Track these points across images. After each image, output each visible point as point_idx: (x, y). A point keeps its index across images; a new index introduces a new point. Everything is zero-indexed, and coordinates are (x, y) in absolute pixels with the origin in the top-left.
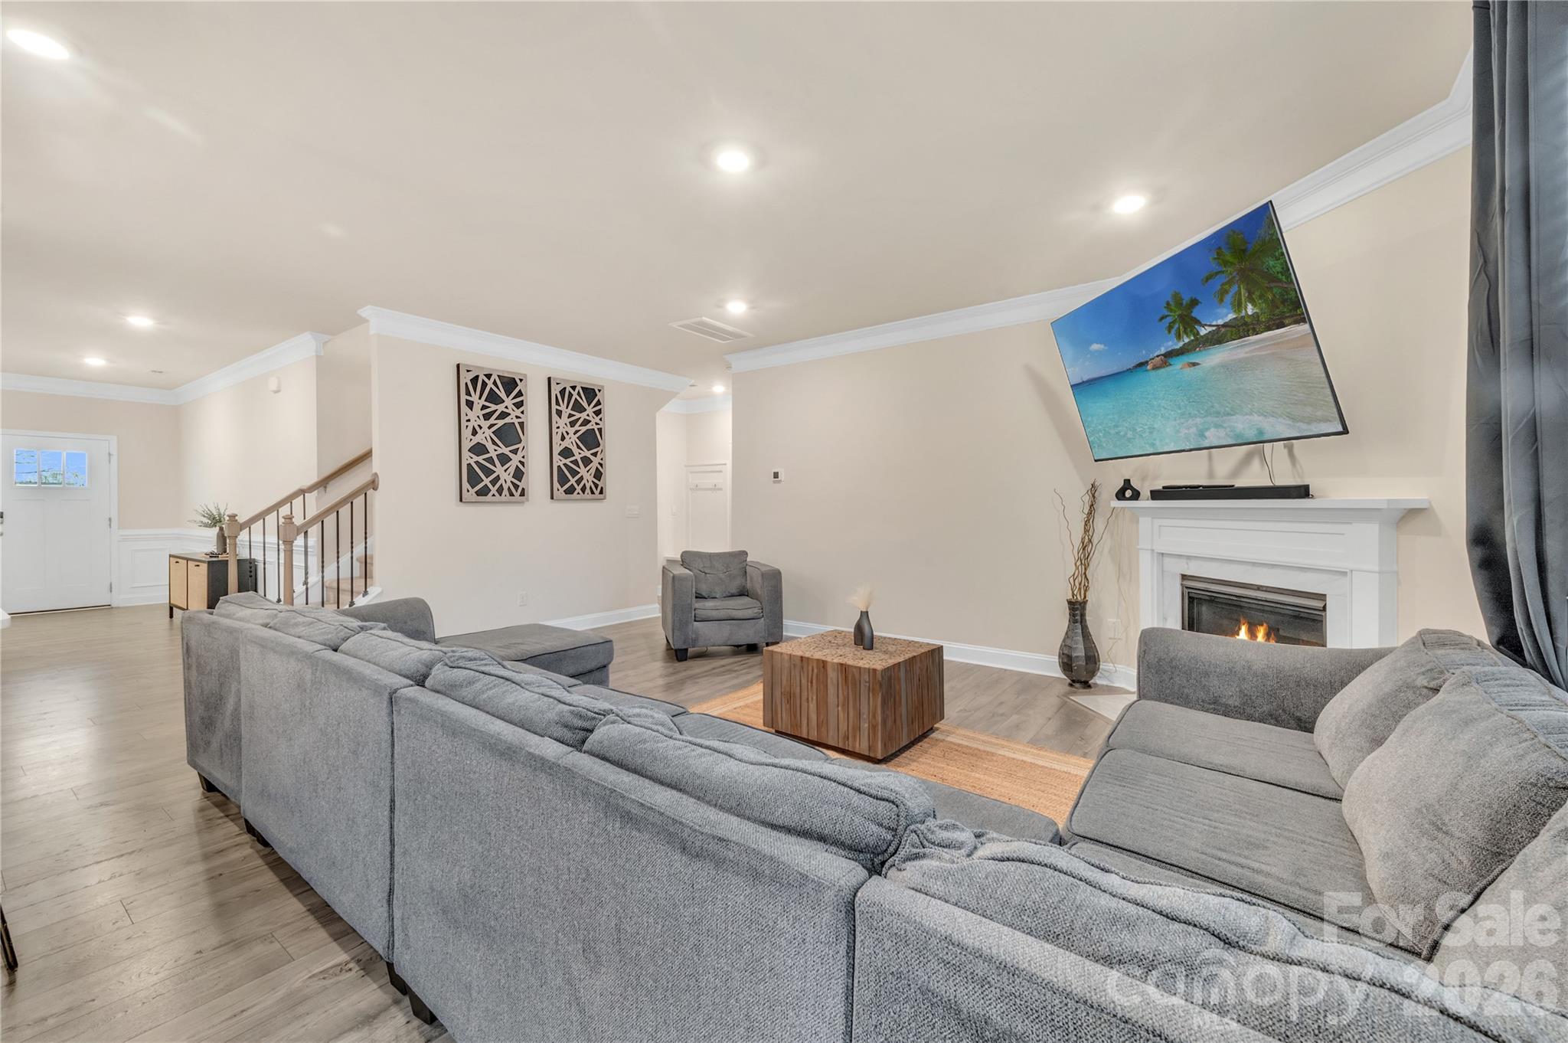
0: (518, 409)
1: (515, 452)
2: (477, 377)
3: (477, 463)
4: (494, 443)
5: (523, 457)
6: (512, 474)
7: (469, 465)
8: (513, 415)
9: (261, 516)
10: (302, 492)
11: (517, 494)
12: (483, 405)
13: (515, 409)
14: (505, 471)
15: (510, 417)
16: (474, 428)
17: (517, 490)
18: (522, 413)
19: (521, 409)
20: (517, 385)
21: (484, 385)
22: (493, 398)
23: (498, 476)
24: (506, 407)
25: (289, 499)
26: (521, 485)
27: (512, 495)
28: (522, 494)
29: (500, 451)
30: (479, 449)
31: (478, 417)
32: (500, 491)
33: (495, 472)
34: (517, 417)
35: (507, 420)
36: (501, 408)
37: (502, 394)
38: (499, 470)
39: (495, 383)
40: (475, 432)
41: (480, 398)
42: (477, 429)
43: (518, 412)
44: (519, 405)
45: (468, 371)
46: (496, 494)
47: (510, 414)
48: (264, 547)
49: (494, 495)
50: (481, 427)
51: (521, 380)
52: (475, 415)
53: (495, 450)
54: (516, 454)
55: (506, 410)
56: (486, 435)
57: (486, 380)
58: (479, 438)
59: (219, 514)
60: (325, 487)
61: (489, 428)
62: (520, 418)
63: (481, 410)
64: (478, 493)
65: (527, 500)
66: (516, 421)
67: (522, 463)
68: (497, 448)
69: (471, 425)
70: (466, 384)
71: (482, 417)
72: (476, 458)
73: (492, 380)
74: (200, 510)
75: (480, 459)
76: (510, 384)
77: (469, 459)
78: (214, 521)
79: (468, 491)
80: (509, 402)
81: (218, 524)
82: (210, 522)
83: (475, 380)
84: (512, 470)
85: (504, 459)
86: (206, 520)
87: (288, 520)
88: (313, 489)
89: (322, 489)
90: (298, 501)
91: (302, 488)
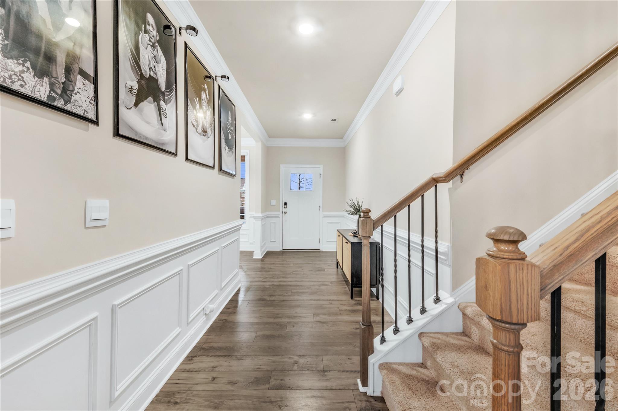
9: (392, 213)
10: (435, 182)
25: (419, 192)
48: (409, 245)
59: (359, 206)
60: (462, 175)
74: (349, 202)
78: (356, 210)
81: (358, 213)
82: (354, 211)
86: (352, 210)
87: (503, 247)
88: (448, 177)
89: (458, 177)
90: (429, 194)
91: (435, 176)
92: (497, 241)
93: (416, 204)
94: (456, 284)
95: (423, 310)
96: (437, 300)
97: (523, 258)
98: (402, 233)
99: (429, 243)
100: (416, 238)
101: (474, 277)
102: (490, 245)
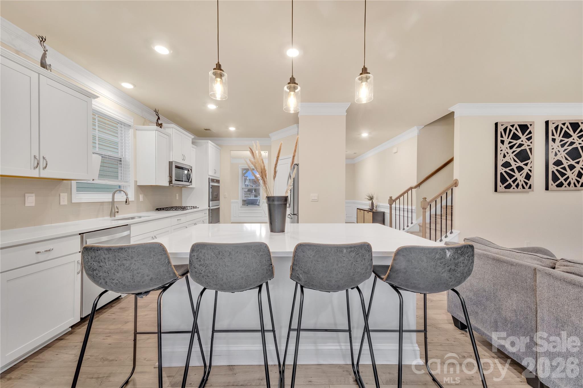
0: (529, 141)
1: (526, 165)
2: (507, 127)
3: (505, 172)
4: (515, 161)
5: (531, 167)
6: (524, 177)
7: (501, 173)
8: (526, 144)
9: (398, 198)
10: (411, 188)
11: (527, 187)
12: (510, 142)
13: (527, 141)
14: (521, 175)
15: (524, 146)
16: (504, 154)
17: (527, 185)
18: (531, 143)
19: (530, 141)
20: (528, 128)
21: (510, 130)
22: (515, 137)
23: (517, 178)
24: (522, 141)
25: (407, 192)
26: (529, 183)
27: (524, 188)
28: (530, 187)
29: (518, 165)
30: (507, 165)
31: (507, 148)
32: (517, 186)
33: (514, 176)
34: (528, 146)
35: (523, 148)
36: (519, 142)
37: (520, 134)
38: (517, 175)
39: (516, 129)
40: (504, 156)
41: (508, 138)
42: (506, 154)
43: (529, 143)
44: (529, 139)
45: (502, 125)
46: (515, 188)
47: (524, 144)
49: (514, 188)
50: (508, 153)
51: (531, 125)
52: (504, 148)
53: (515, 165)
54: (527, 166)
55: (522, 143)
56: (511, 157)
57: (511, 128)
58: (507, 159)
60: (419, 186)
61: (512, 153)
62: (530, 146)
63: (509, 144)
64: (506, 187)
65: (533, 191)
66: (527, 148)
67: (530, 171)
68: (516, 163)
69: (503, 153)
70: (501, 132)
71: (508, 148)
72: (505, 169)
73: (515, 127)
75: (507, 170)
76: (524, 128)
77: (501, 170)
79: (500, 186)
80: (523, 138)
83: (505, 130)
84: (524, 175)
85: (520, 169)
87: (424, 199)
88: (416, 187)
89: (418, 187)
90: (410, 192)
91: (411, 187)
92: (423, 199)
93: (406, 195)
94: (417, 218)
95: (408, 226)
96: (412, 223)
97: (426, 201)
98: (398, 206)
99: (410, 207)
100: (406, 207)
101: (422, 216)
102: (423, 200)
